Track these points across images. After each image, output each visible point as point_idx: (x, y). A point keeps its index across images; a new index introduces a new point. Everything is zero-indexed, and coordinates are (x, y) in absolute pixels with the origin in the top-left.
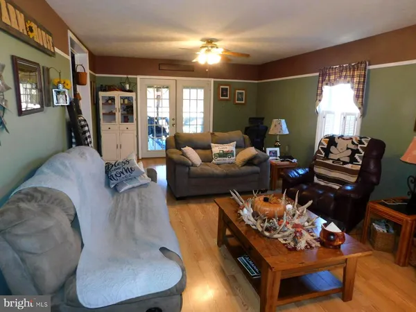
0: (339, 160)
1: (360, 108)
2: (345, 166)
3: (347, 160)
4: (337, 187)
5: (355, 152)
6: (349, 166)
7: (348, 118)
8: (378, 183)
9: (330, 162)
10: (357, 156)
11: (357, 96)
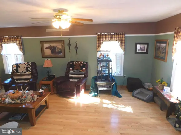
0: (22, 72)
1: (22, 52)
2: (26, 73)
3: (26, 71)
4: (27, 81)
5: (27, 68)
6: (27, 73)
7: (18, 56)
8: (38, 76)
9: (19, 73)
10: (28, 69)
11: (20, 48)
